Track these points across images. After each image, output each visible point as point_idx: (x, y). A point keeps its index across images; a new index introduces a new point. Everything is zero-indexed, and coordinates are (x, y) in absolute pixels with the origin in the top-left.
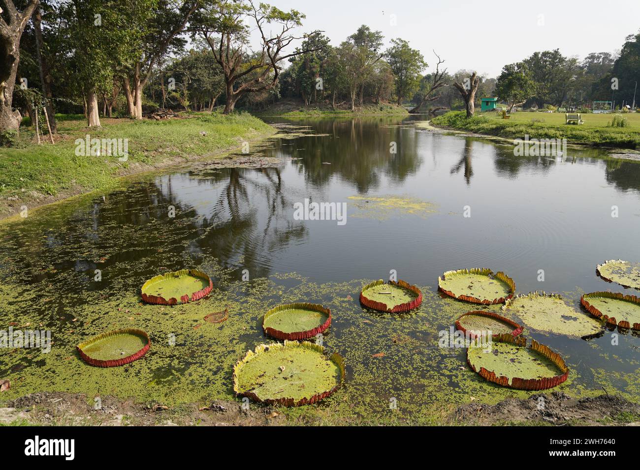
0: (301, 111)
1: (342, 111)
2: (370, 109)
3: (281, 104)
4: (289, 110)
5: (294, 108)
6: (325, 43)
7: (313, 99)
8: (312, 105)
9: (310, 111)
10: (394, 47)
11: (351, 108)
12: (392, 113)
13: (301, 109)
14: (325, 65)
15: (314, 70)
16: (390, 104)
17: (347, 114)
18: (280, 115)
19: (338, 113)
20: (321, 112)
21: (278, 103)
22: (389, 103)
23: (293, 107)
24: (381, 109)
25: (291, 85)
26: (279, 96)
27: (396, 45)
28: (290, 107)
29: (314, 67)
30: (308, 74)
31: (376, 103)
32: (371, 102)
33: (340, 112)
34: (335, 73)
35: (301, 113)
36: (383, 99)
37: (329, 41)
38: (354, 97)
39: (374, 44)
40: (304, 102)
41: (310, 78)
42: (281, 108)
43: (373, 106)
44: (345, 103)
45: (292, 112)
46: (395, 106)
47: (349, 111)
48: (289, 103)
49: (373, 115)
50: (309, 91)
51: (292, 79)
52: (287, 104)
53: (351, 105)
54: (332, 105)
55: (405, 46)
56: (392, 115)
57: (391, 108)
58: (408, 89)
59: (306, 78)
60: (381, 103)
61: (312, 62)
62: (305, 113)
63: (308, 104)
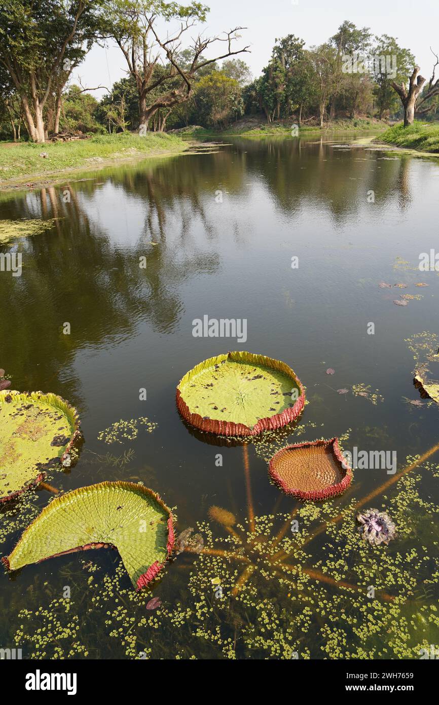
0: (262, 129)
1: (308, 128)
2: (341, 125)
3: (243, 121)
4: (250, 128)
5: (255, 126)
6: (299, 47)
7: (276, 115)
8: (276, 121)
9: (273, 129)
10: (378, 46)
11: (319, 124)
12: (368, 129)
13: (263, 127)
14: (290, 74)
15: (277, 80)
16: (367, 119)
17: (314, 131)
18: (240, 134)
19: (303, 130)
20: (284, 129)
21: (240, 121)
22: (368, 117)
23: (254, 124)
24: (355, 125)
25: (255, 100)
26: (242, 112)
27: (381, 44)
28: (251, 124)
29: (278, 77)
30: (271, 85)
31: (351, 118)
32: (344, 116)
33: (305, 130)
34: (302, 83)
35: (262, 132)
36: (360, 113)
37: (304, 44)
38: (323, 110)
39: (360, 45)
40: (266, 117)
41: (273, 90)
42: (242, 126)
43: (346, 121)
44: (313, 119)
45: (252, 131)
46: (374, 121)
47: (316, 128)
48: (251, 120)
49: (345, 131)
50: (271, 105)
51: (256, 92)
52: (249, 122)
53: (320, 120)
54: (299, 122)
55: (393, 43)
56: (368, 131)
57: (368, 123)
58: (392, 100)
59: (269, 90)
60: (357, 118)
61: (275, 71)
62: (266, 131)
63: (272, 121)
